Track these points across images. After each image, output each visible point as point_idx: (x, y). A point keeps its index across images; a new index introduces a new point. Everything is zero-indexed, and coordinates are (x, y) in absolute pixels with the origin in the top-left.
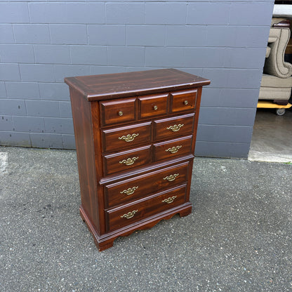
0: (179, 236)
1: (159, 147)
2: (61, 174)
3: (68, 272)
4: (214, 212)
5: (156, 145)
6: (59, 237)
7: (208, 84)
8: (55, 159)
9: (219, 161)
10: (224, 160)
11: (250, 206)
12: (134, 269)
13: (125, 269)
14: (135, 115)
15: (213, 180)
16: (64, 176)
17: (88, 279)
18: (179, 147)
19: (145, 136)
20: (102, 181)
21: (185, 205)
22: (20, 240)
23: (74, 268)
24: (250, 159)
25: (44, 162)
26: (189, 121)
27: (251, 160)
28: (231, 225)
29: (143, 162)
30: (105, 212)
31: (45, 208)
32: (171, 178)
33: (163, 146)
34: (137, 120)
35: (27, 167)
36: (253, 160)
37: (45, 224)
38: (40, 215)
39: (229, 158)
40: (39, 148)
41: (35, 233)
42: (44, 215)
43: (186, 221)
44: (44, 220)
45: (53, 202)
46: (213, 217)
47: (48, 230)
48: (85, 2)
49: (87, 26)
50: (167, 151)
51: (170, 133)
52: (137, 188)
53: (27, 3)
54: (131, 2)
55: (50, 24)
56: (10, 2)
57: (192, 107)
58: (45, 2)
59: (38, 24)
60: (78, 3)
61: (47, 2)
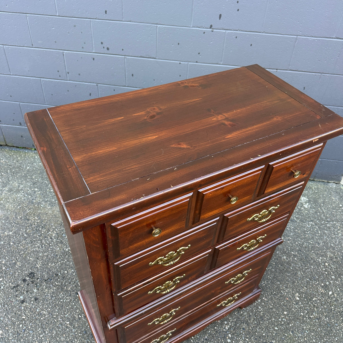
4: (294, 296)
21: (251, 295)
25: (26, 177)
28: (320, 325)
31: (25, 281)
34: (190, 227)
37: (25, 317)
38: (16, 296)
39: (312, 180)
40: (18, 147)
41: (8, 339)
42: (23, 297)
43: (250, 316)
44: (23, 308)
45: (38, 266)
46: (292, 308)
47: (29, 331)
50: (239, 249)
51: (252, 224)
52: (177, 309)
57: (305, 176)
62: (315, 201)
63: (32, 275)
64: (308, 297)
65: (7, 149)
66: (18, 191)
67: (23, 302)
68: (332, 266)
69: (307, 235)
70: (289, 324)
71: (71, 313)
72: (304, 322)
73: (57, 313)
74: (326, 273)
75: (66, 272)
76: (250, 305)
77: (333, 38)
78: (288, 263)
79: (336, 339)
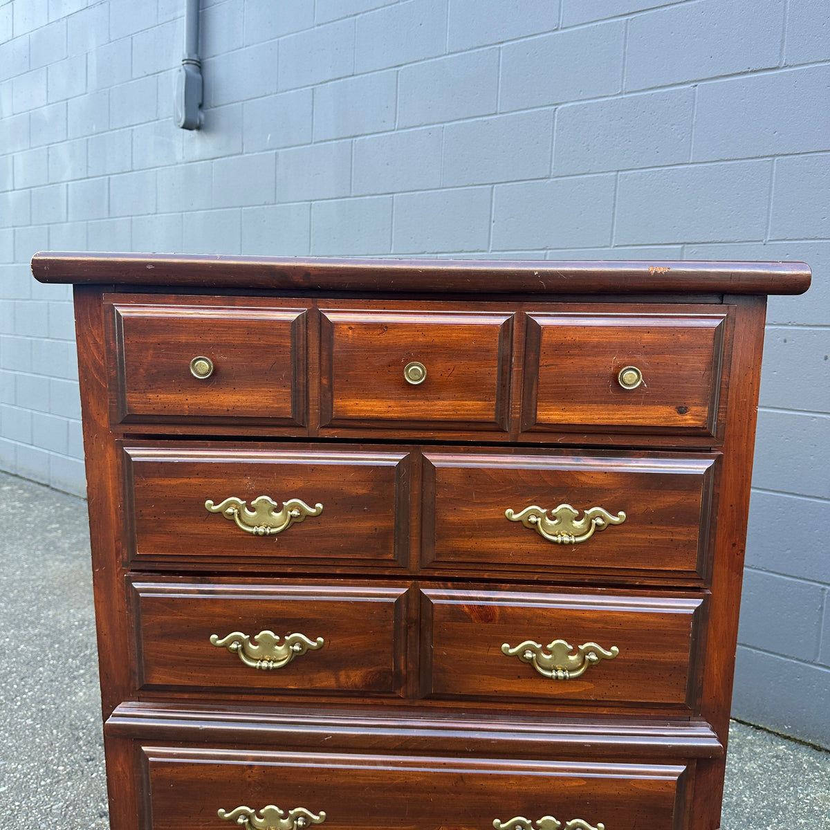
1: (455, 613)
7: (797, 286)
14: (300, 396)
18: (593, 649)
26: (668, 500)
29: (354, 677)
33: (485, 614)
34: (314, 427)
48: (496, 114)
49: (493, 188)
50: (511, 651)
51: (532, 547)
52: (316, 818)
53: (350, 140)
54: (643, 90)
55: (395, 195)
56: (315, 143)
57: (689, 420)
58: (393, 133)
59: (368, 197)
60: (478, 119)
61: (398, 130)
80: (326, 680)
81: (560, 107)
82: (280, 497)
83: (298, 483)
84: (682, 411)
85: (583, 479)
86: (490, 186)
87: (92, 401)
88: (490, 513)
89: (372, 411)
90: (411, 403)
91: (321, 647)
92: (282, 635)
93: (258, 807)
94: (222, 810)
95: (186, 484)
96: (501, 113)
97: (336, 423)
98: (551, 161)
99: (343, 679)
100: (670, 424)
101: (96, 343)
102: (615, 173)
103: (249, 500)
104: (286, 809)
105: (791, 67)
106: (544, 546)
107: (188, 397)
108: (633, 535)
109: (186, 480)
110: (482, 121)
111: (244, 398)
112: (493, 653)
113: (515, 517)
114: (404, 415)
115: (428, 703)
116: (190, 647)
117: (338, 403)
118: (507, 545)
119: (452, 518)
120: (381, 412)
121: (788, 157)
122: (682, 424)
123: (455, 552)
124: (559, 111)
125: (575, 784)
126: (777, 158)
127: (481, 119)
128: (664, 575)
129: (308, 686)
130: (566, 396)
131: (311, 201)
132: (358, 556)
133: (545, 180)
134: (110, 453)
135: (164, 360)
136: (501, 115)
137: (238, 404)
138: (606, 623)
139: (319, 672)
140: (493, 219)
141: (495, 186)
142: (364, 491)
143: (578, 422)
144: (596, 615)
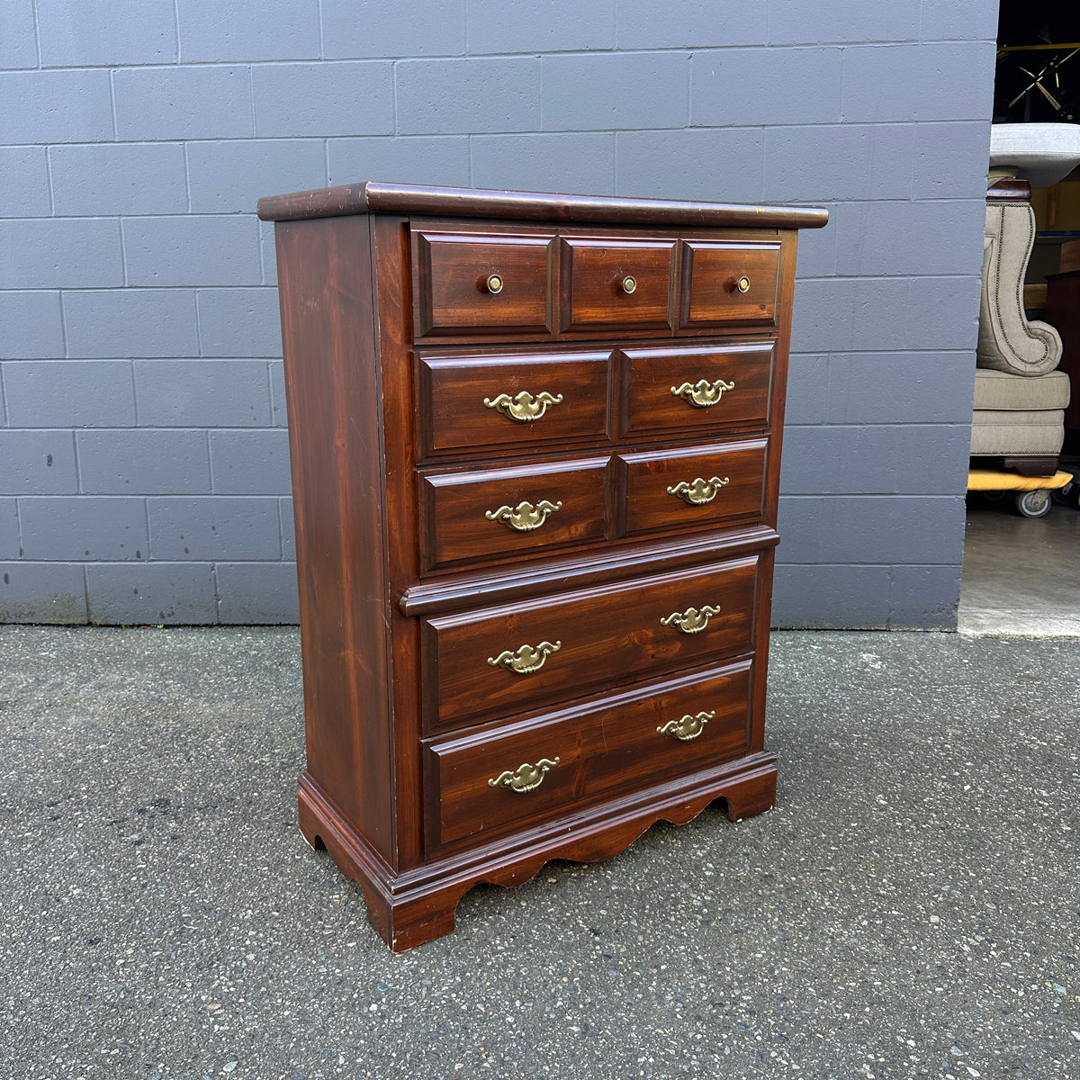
0: (738, 886)
1: (641, 467)
2: (211, 700)
3: (252, 1036)
4: (871, 799)
5: (629, 459)
6: (208, 909)
8: (184, 656)
9: (848, 639)
10: (865, 637)
11: (1012, 772)
12: (561, 1013)
13: (516, 1013)
15: (837, 697)
16: (224, 708)
17: (350, 1060)
18: (719, 482)
19: (589, 409)
20: (416, 596)
21: (747, 760)
22: (30, 928)
23: (282, 1022)
24: (966, 631)
25: (141, 666)
26: (754, 371)
27: (970, 632)
28: (950, 837)
29: (579, 529)
30: (422, 750)
31: (142, 811)
32: (691, 621)
34: (556, 333)
35: (70, 684)
36: (978, 633)
37: (144, 866)
38: (122, 835)
39: (885, 630)
40: (120, 626)
41: (98, 900)
42: (140, 836)
43: (760, 833)
44: (138, 852)
45: (179, 789)
46: (872, 815)
47: (157, 885)
48: (319, 60)
49: (325, 142)
50: (673, 491)
51: (685, 413)
52: (556, 647)
53: (108, 69)
54: (488, 55)
55: (187, 143)
56: (43, 68)
57: (765, 314)
58: (176, 67)
59: (143, 144)
60: (297, 63)
61: (181, 64)
62: (898, 658)
63: (163, 803)
64: (911, 800)
65: (90, 631)
66: (121, 686)
67: (138, 843)
68: (962, 748)
69: (888, 708)
70: (866, 840)
71: (272, 854)
72: (905, 835)
73: (235, 856)
74: (950, 759)
75: (256, 794)
76: (758, 815)
77: (831, 277)
78: (846, 751)
79: (998, 855)
80: (563, 535)
81: (399, 61)
82: (534, 391)
83: (546, 379)
84: (763, 307)
85: (712, 360)
86: (322, 140)
87: (389, 321)
88: (661, 391)
89: (596, 317)
90: (620, 310)
91: (561, 508)
92: (534, 503)
93: (515, 649)
94: (490, 659)
95: (471, 386)
96: (325, 60)
97: (573, 328)
98: (394, 118)
99: (573, 532)
100: (756, 317)
101: (393, 267)
102: (467, 136)
103: (514, 396)
104: (534, 645)
105: (622, 51)
106: (691, 412)
107: (477, 310)
108: (737, 397)
109: (471, 382)
110: (303, 66)
111: (515, 310)
112: (663, 495)
113: (677, 392)
114: (615, 319)
115: (622, 542)
116: (471, 524)
117: (576, 311)
118: (671, 414)
119: (641, 398)
120: (601, 317)
121: (627, 132)
122: (763, 317)
123: (642, 423)
124: (399, 65)
125: (705, 581)
126: (618, 133)
127: (301, 63)
128: (749, 424)
129: (551, 542)
130: (706, 301)
131: (47, 144)
132: (584, 434)
133: (389, 138)
134: (403, 368)
135: (460, 279)
136: (326, 62)
137: (511, 315)
138: (723, 462)
139: (558, 528)
140: (329, 177)
141: (329, 139)
142: (589, 382)
143: (712, 319)
144: (717, 457)
